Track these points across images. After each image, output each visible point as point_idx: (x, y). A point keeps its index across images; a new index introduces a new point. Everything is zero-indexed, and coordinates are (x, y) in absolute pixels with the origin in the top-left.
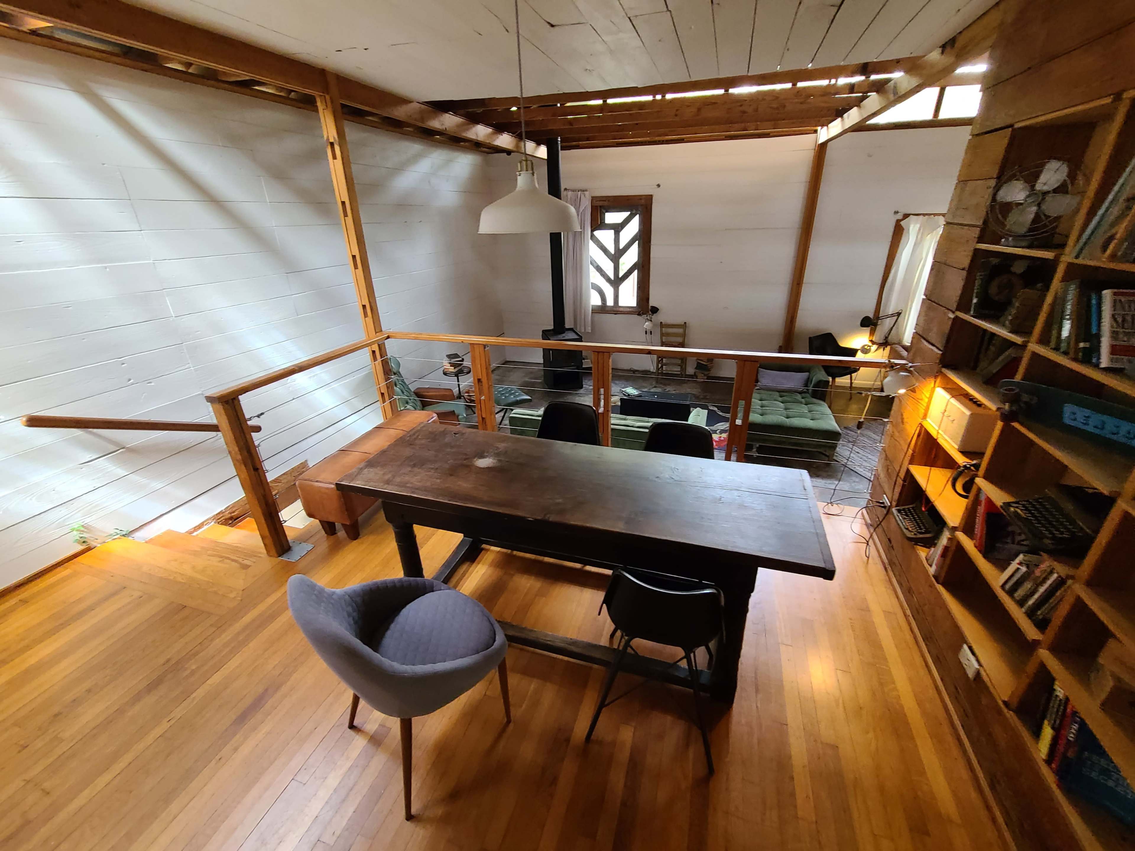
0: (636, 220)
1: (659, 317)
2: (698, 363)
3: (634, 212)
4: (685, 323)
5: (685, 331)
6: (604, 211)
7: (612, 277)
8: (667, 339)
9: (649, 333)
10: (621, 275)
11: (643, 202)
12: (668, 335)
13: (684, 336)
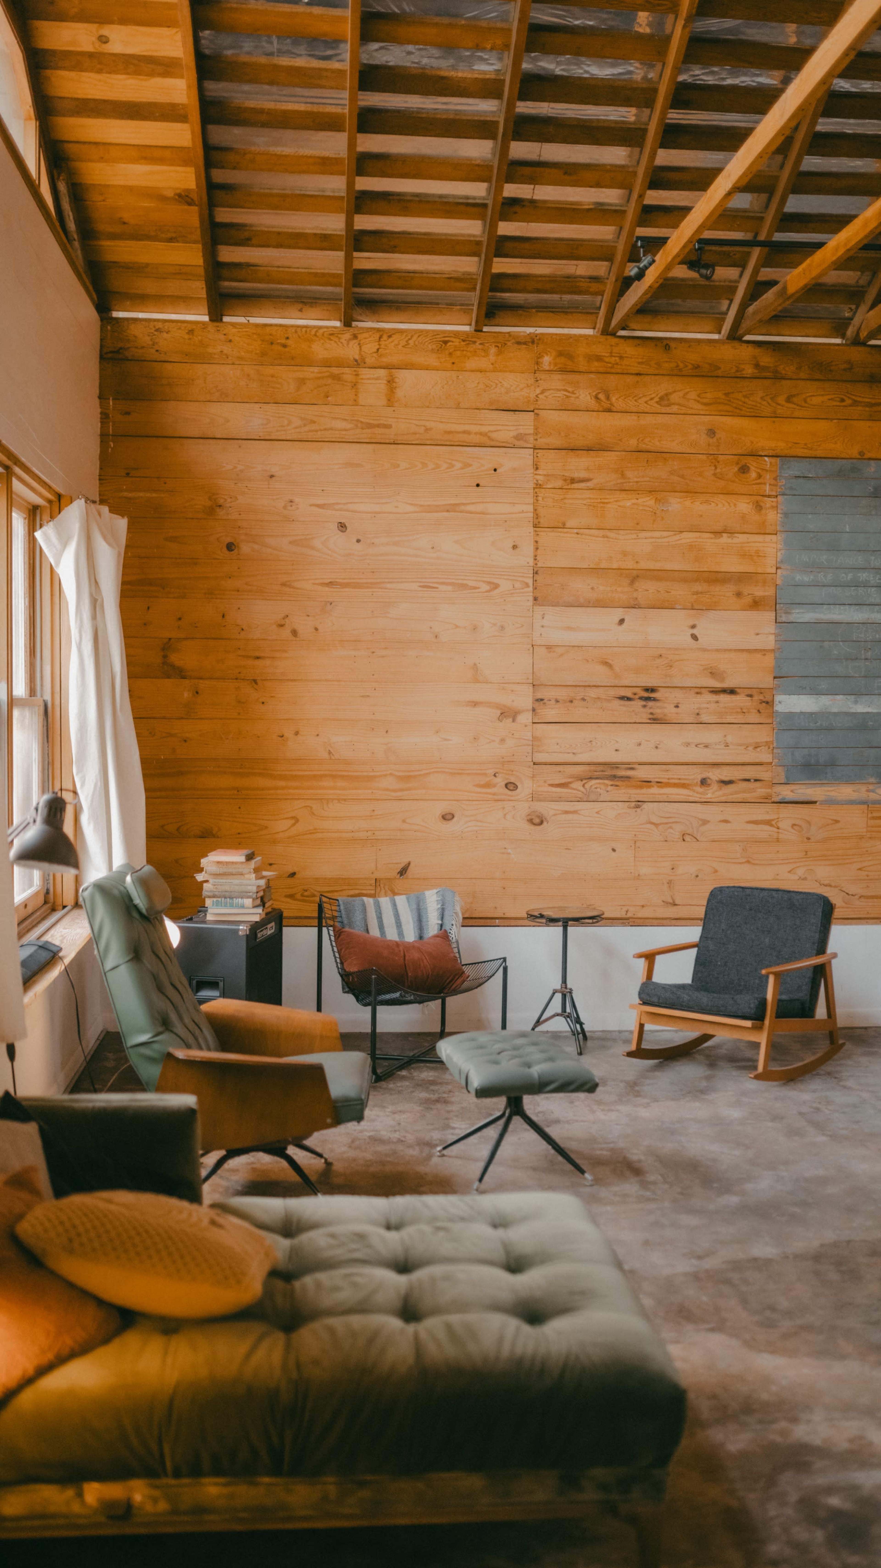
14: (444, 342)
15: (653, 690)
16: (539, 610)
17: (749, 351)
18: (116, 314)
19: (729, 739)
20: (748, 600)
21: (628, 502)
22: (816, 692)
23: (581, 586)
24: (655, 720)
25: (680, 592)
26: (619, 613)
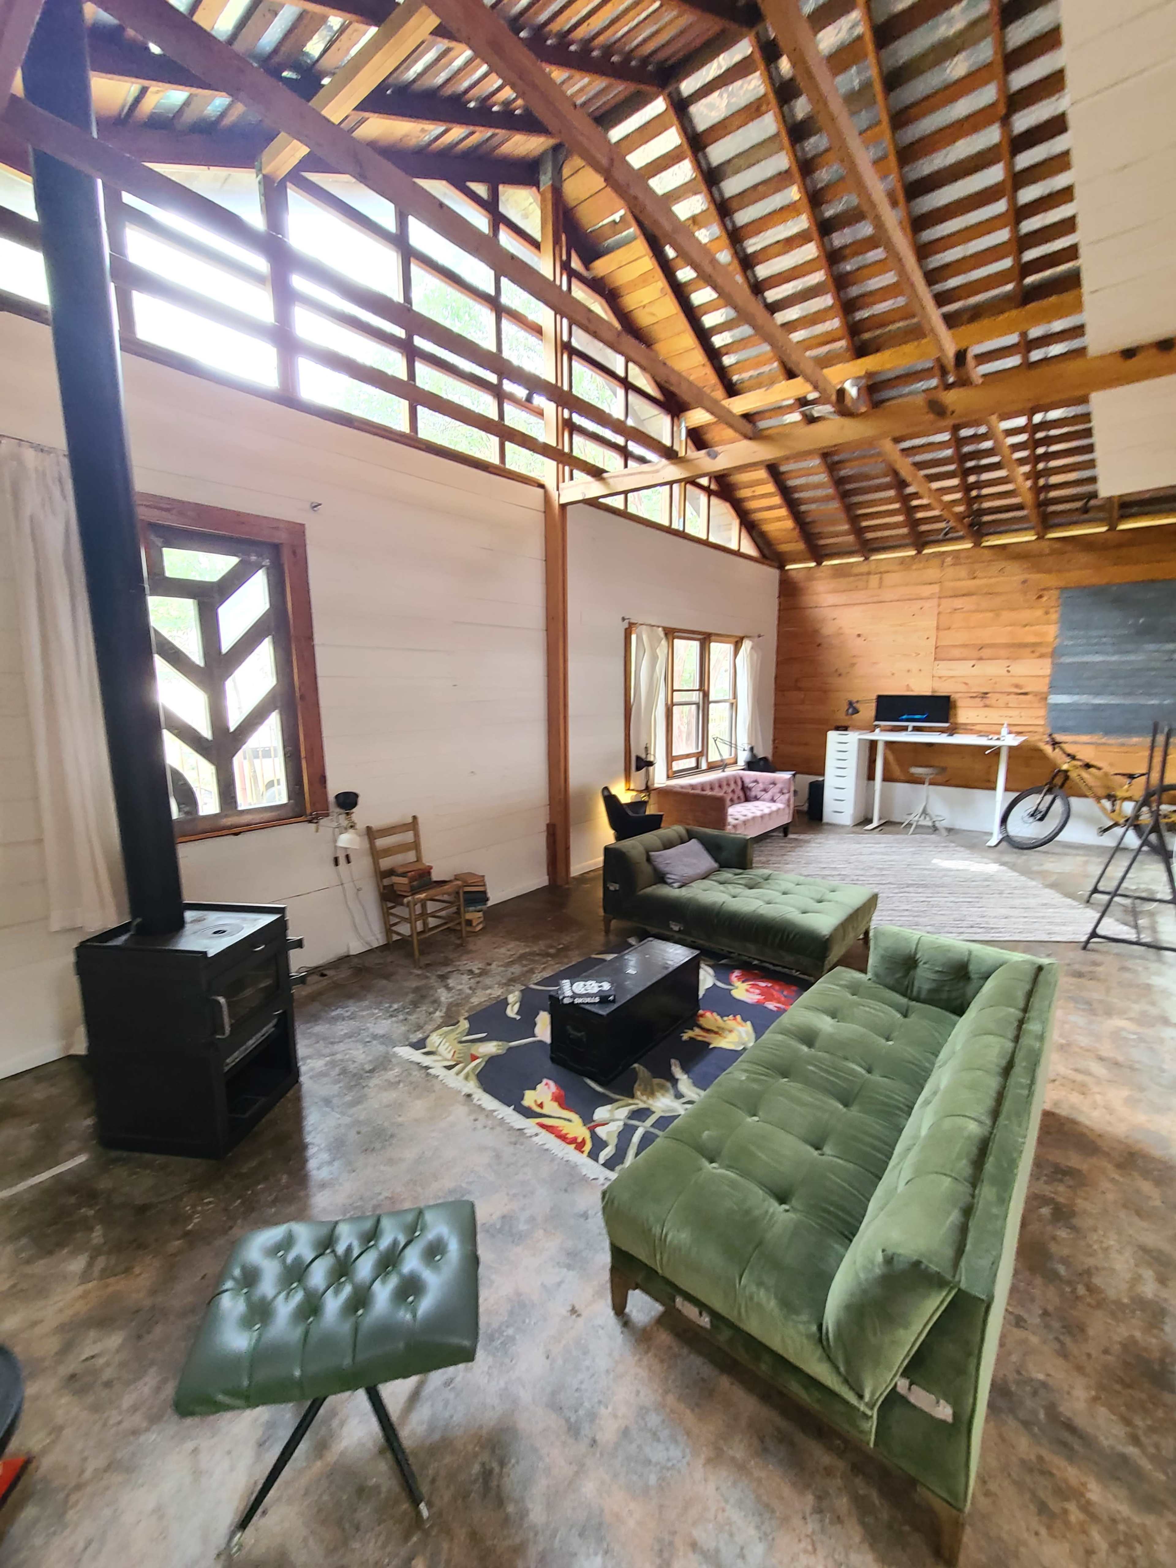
3: (254, 558)
4: (414, 817)
5: (417, 835)
6: (158, 541)
7: (206, 732)
8: (386, 863)
9: (342, 860)
10: (234, 721)
11: (282, 537)
12: (388, 852)
13: (416, 846)
14: (902, 560)
15: (986, 693)
16: (937, 662)
17: (1048, 543)
18: (788, 567)
19: (1022, 714)
20: (1037, 654)
21: (980, 616)
22: (1069, 693)
23: (956, 652)
24: (986, 706)
25: (1003, 652)
26: (973, 662)
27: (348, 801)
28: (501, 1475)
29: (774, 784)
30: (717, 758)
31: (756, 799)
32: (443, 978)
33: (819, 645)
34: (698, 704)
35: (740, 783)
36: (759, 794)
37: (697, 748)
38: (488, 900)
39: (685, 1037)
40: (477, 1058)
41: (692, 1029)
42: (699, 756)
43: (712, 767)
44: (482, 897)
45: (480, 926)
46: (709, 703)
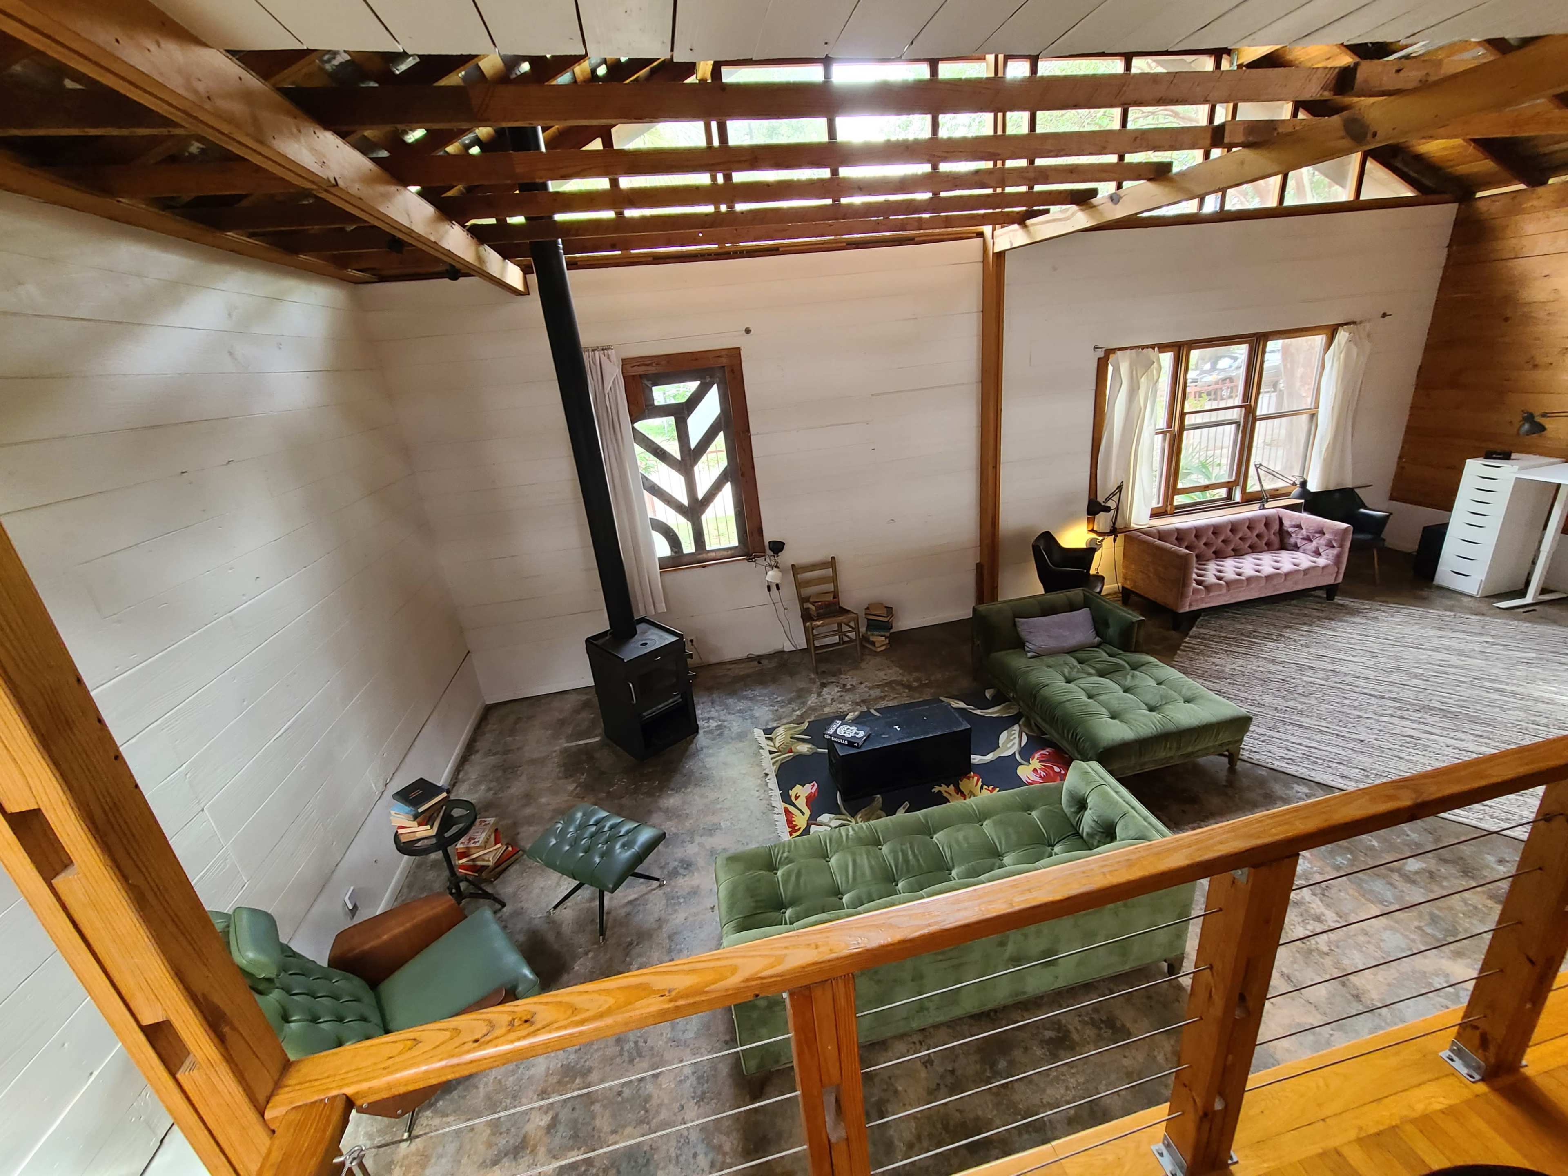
0: (713, 395)
1: (787, 557)
2: (868, 619)
3: (708, 379)
4: (833, 558)
5: (835, 571)
6: (649, 384)
7: (685, 501)
8: (808, 591)
9: (774, 588)
10: (700, 494)
11: (724, 361)
12: (808, 583)
13: (834, 579)
18: (1474, 197)
27: (777, 547)
28: (634, 947)
29: (1322, 532)
30: (1257, 488)
31: (1296, 548)
32: (824, 685)
33: (1506, 319)
34: (1237, 423)
35: (1276, 527)
36: (1299, 542)
37: (1231, 475)
38: (891, 628)
39: (936, 789)
40: (791, 752)
41: (948, 786)
42: (1230, 486)
43: (1249, 499)
44: (887, 626)
45: (883, 648)
46: (1255, 419)
